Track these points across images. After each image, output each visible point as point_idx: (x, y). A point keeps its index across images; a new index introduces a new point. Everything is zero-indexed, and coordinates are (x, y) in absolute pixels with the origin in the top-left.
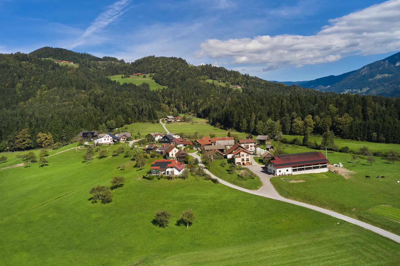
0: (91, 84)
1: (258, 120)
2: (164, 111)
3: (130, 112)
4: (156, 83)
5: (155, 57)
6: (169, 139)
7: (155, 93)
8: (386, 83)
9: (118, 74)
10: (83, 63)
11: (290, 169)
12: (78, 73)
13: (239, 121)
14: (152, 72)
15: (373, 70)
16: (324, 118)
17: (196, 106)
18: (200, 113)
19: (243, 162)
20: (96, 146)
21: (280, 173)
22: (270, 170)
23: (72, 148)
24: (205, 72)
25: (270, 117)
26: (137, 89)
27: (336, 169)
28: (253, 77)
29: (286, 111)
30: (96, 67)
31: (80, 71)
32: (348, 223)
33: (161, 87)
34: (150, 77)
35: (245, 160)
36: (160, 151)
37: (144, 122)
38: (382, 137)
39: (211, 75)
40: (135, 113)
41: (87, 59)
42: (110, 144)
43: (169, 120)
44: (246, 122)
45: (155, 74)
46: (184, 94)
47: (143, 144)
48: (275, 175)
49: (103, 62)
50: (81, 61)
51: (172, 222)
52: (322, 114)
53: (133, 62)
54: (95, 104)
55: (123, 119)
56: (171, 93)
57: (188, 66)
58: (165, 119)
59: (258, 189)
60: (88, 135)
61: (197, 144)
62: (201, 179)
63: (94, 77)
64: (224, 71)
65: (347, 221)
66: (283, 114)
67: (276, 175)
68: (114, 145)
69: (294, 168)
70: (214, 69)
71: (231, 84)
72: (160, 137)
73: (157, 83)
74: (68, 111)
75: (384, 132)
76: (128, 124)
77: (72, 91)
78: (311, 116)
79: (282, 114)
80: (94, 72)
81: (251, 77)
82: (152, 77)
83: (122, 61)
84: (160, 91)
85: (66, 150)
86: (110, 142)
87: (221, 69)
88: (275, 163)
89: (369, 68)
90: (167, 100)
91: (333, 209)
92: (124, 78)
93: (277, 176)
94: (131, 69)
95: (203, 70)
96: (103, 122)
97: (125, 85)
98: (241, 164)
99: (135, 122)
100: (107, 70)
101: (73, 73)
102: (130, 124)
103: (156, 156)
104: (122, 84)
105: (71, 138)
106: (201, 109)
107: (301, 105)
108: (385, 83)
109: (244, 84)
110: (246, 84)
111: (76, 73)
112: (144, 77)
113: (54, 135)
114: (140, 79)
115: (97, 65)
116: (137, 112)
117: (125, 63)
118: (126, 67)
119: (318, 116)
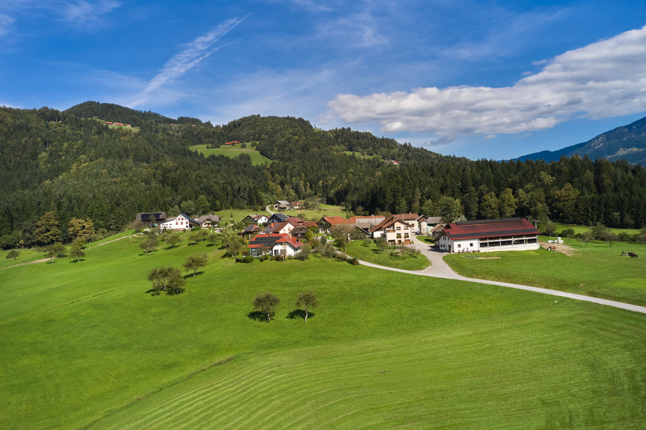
0: (158, 154)
1: (425, 199)
2: (273, 194)
3: (219, 192)
4: (261, 156)
5: (261, 117)
7: (259, 169)
9: (201, 143)
10: (146, 126)
11: (476, 243)
12: (137, 140)
13: (394, 201)
14: (256, 139)
15: (612, 142)
16: (532, 193)
17: (325, 187)
18: (331, 197)
19: (399, 239)
20: (163, 233)
21: (459, 248)
22: (444, 246)
23: (124, 237)
24: (339, 140)
25: (445, 193)
26: (232, 163)
28: (418, 149)
29: (470, 183)
30: (167, 132)
31: (140, 137)
32: (573, 300)
33: (270, 162)
34: (252, 146)
35: (403, 235)
37: (241, 208)
38: (628, 219)
39: (350, 145)
40: (227, 194)
41: (153, 121)
42: (184, 230)
43: (282, 206)
44: (406, 204)
45: (260, 143)
46: (306, 170)
47: (238, 228)
48: (452, 252)
49: (178, 125)
50: (143, 123)
51: (281, 315)
52: (529, 186)
53: (225, 124)
54: (164, 182)
55: (207, 202)
56: (286, 168)
57: (313, 130)
58: (275, 205)
59: (424, 269)
61: (324, 223)
62: (331, 261)
63: (163, 146)
64: (371, 139)
65: (572, 298)
66: (466, 189)
68: (191, 232)
69: (482, 242)
70: (355, 136)
71: (382, 158)
72: (265, 219)
73: (263, 155)
75: (633, 211)
76: (216, 211)
77: (128, 163)
78: (510, 189)
79: (463, 190)
80: (163, 139)
81: (415, 148)
82: (256, 147)
83: (208, 124)
84: (268, 167)
85: (115, 240)
86: (185, 227)
87: (367, 136)
88: (450, 232)
89: (606, 138)
90: (278, 180)
91: (548, 287)
92: (211, 148)
93: (454, 254)
94: (223, 136)
95: (337, 137)
96: (175, 203)
97: (213, 157)
98: (396, 243)
99: (226, 209)
100: (183, 137)
101: (130, 140)
102: (219, 210)
104: (208, 157)
106: (333, 191)
107: (495, 175)
109: (404, 159)
110: (407, 158)
111: (135, 140)
112: (243, 147)
113: (96, 223)
114: (236, 150)
115: (168, 130)
116: (231, 193)
117: (212, 127)
118: (214, 133)
119: (523, 190)
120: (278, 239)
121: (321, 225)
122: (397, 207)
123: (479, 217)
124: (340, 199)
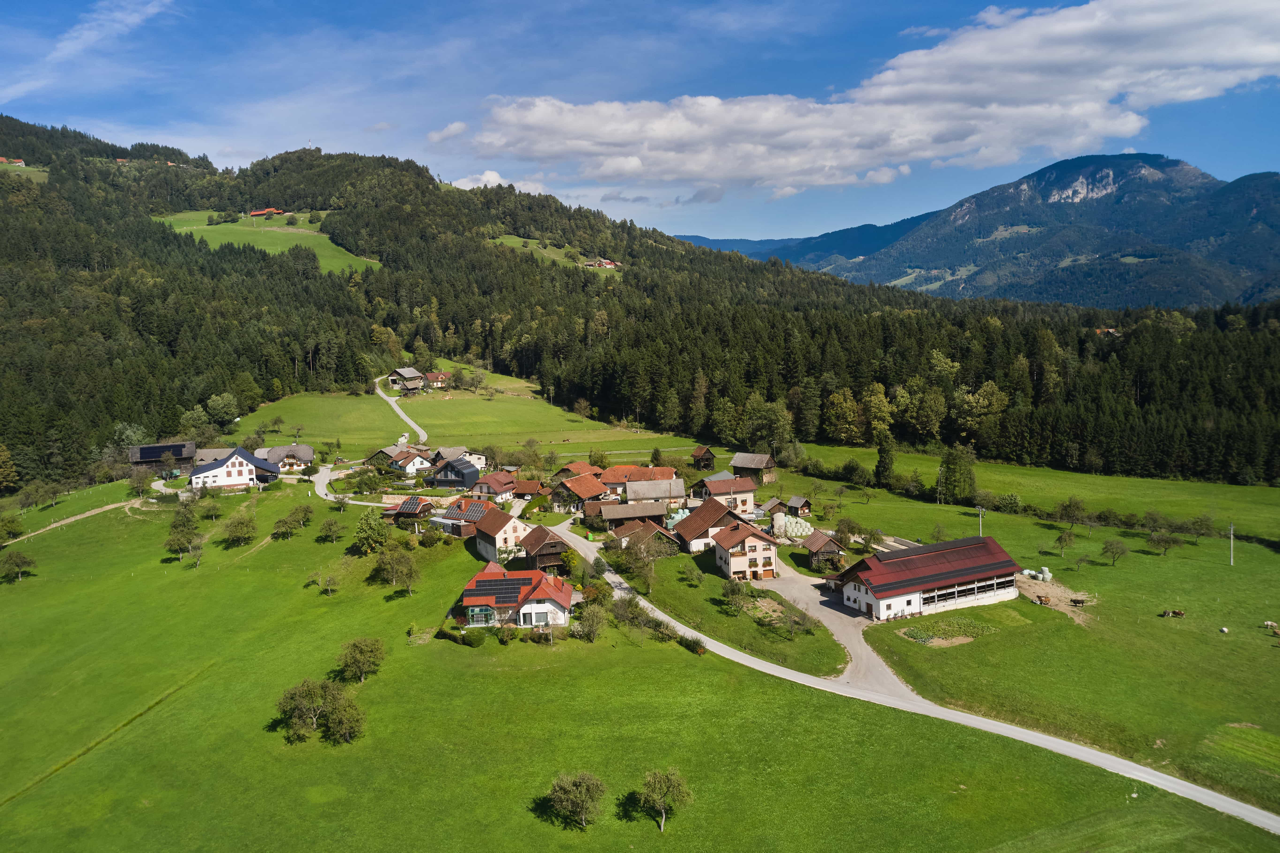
0: (110, 248)
1: (716, 394)
2: (383, 351)
3: (277, 358)
4: (334, 246)
5: (323, 154)
6: (463, 475)
7: (338, 283)
8: (1023, 252)
9: (192, 207)
10: (62, 167)
11: (916, 598)
12: (46, 201)
13: (652, 395)
14: (318, 205)
15: (987, 213)
17: (488, 334)
18: (504, 360)
19: (753, 569)
20: (201, 498)
21: (889, 612)
22: (855, 601)
23: (108, 504)
24: (493, 211)
25: (756, 386)
26: (276, 267)
27: (1037, 587)
28: (647, 232)
29: (802, 369)
30: (113, 181)
31: (54, 194)
32: (1165, 794)
33: (357, 263)
34: (311, 222)
35: (760, 562)
36: (449, 522)
37: (324, 390)
38: (1093, 457)
39: (515, 222)
40: (293, 360)
41: (75, 150)
42: (248, 490)
43: (410, 385)
44: (677, 401)
45: (328, 215)
46: (440, 290)
47: (372, 489)
48: (876, 620)
49: (135, 163)
50: (54, 157)
51: (604, 810)
52: (916, 381)
53: (244, 167)
54: (141, 323)
55: (256, 385)
56: (397, 285)
57: (437, 188)
58: (390, 378)
59: (841, 672)
60: (163, 455)
61: (565, 493)
62: (642, 635)
63: (109, 219)
64: (557, 210)
65: (1160, 787)
66: (792, 377)
67: (878, 619)
68: (264, 495)
70: (524, 203)
71: (581, 254)
72: (422, 463)
73: (338, 244)
74: (50, 355)
75: (1100, 442)
76: (273, 401)
77: (43, 272)
78: (881, 385)
79: (789, 378)
80: (106, 199)
81: (641, 229)
82: (319, 224)
83: (203, 163)
84: (358, 278)
85: (88, 514)
86: (248, 481)
87: (546, 203)
88: (872, 580)
89: (976, 205)
90: (383, 309)
91: (1095, 741)
92: (218, 223)
93: (879, 623)
94: (241, 193)
95: (488, 204)
96: (192, 398)
97: (228, 250)
98: (748, 577)
99: (292, 394)
100: (152, 195)
101: (28, 200)
102: (278, 399)
103: (439, 539)
104: (217, 248)
105: (79, 458)
106: (508, 347)
107: (847, 350)
108: (1021, 252)
109: (624, 256)
110: (630, 254)
111: (42, 200)
112: (291, 222)
113: (16, 451)
114: (274, 229)
115: (115, 175)
116: (300, 358)
117: (214, 172)
118: (220, 186)
119: (904, 388)
120: (524, 584)
121: (556, 495)
122: (660, 407)
123: (824, 438)
124: (524, 364)
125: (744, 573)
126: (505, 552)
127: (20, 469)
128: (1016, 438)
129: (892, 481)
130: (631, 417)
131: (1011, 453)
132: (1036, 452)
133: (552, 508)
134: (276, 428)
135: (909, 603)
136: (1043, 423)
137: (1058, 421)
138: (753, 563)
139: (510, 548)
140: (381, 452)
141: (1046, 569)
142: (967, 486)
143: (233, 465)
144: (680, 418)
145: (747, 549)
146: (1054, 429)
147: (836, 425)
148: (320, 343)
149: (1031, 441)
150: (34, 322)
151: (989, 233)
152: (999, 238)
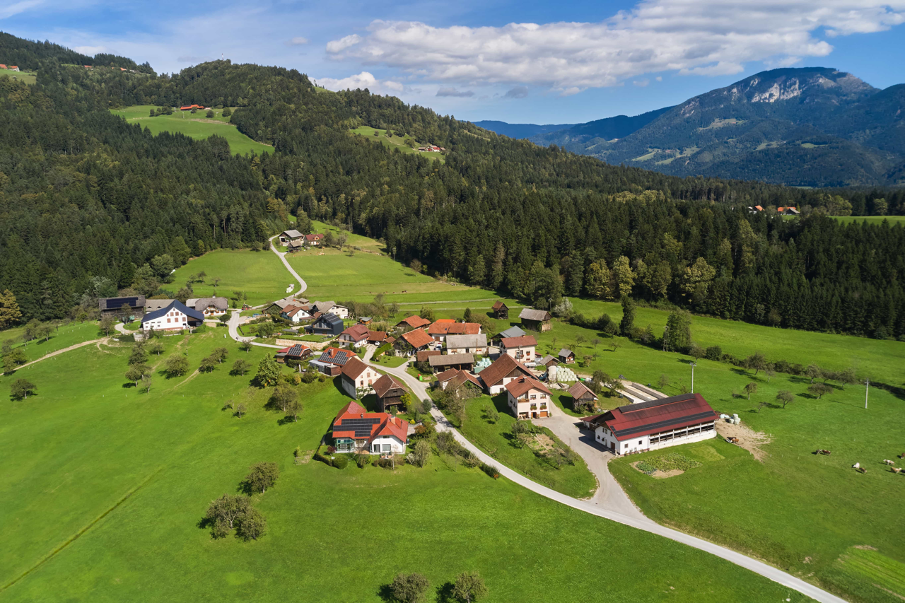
0: (81, 136)
1: (511, 260)
2: (276, 217)
3: (201, 225)
4: (240, 133)
5: (232, 64)
6: (332, 326)
7: (243, 164)
8: (732, 138)
9: (139, 102)
10: (46, 72)
11: (646, 440)
12: (35, 99)
13: (465, 259)
14: (229, 103)
15: (707, 109)
16: (655, 266)
17: (350, 205)
18: (361, 225)
19: (534, 411)
20: (150, 338)
21: (626, 449)
22: (603, 440)
23: (84, 341)
24: (354, 109)
25: (539, 255)
26: (199, 151)
27: (730, 429)
28: (463, 124)
30: (82, 82)
31: (41, 93)
32: (809, 600)
33: (257, 148)
34: (224, 115)
35: (538, 406)
36: (323, 364)
37: (234, 247)
38: (775, 315)
39: (369, 117)
40: (212, 226)
41: (55, 58)
42: (182, 332)
43: (294, 243)
44: (483, 264)
45: (236, 111)
46: (316, 170)
47: (269, 334)
48: (617, 454)
49: (98, 69)
50: (40, 64)
52: (652, 256)
53: (175, 73)
54: (103, 196)
55: (186, 246)
56: (285, 166)
57: (313, 90)
58: (280, 237)
59: (592, 495)
60: (123, 305)
61: (404, 343)
63: (80, 112)
64: (399, 108)
65: (806, 594)
66: (565, 250)
67: (619, 454)
68: (193, 336)
69: (653, 437)
70: (376, 103)
71: (416, 141)
72: (303, 314)
73: (243, 132)
74: (41, 221)
75: (780, 305)
76: (198, 256)
77: (35, 155)
78: (627, 258)
79: (562, 249)
80: (78, 96)
81: (459, 122)
82: (229, 117)
83: (146, 68)
84: (257, 160)
85: (71, 348)
86: (182, 326)
87: (392, 103)
88: (615, 427)
89: (700, 103)
90: (275, 184)
91: (764, 556)
92: (157, 115)
93: (620, 457)
94: (173, 92)
95: (350, 103)
96: (141, 257)
97: (165, 136)
98: (530, 416)
99: (212, 250)
100: (110, 93)
101: (22, 98)
102: (202, 254)
103: (316, 377)
104: (157, 135)
105: (64, 301)
106: (363, 215)
107: (603, 230)
108: (730, 138)
109: (447, 142)
110: (451, 142)
111: (32, 98)
112: (210, 115)
113: (20, 296)
114: (198, 120)
115: (83, 78)
116: (217, 224)
117: (154, 75)
118: (158, 86)
119: (643, 261)
120: (375, 423)
121: (397, 345)
122: (471, 268)
123: (585, 294)
124: (374, 228)
125: (527, 413)
126: (362, 391)
127: (23, 309)
128: (720, 300)
129: (632, 332)
130: (450, 274)
131: (717, 309)
132: (734, 310)
133: (394, 354)
134: (201, 279)
135: (640, 443)
136: (740, 290)
137: (750, 289)
138: (533, 407)
139: (365, 388)
140: (275, 304)
141: (736, 415)
142: (684, 339)
143: (172, 314)
144: (485, 276)
145: (529, 397)
146: (748, 294)
147: (593, 285)
148: (231, 214)
149: (731, 302)
150: (29, 196)
151: (708, 123)
152: (715, 127)
